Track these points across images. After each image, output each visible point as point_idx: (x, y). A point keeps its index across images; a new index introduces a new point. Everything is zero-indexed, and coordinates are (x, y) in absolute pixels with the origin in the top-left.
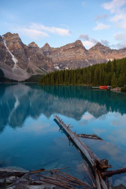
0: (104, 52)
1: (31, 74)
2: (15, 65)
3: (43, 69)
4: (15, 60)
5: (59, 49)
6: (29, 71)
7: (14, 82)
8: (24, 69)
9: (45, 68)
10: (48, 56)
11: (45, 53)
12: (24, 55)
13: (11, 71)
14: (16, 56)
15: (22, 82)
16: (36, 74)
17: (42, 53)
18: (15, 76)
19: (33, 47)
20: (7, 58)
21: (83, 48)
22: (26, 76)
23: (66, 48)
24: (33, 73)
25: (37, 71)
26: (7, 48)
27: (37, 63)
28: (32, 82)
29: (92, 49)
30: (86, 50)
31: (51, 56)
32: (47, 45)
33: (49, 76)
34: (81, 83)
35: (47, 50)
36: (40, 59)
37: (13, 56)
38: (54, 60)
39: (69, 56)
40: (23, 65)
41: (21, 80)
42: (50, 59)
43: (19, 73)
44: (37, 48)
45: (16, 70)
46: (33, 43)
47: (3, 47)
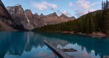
0: (65, 18)
1: (35, 27)
2: (29, 23)
3: (40, 25)
4: (28, 21)
5: (47, 16)
6: (34, 26)
7: (28, 30)
8: (32, 25)
9: (41, 24)
10: (42, 19)
11: (41, 18)
12: (32, 19)
13: (27, 25)
14: (29, 19)
15: (31, 30)
16: (37, 27)
17: (40, 18)
18: (28, 28)
19: (36, 15)
20: (26, 20)
21: (57, 16)
22: (33, 28)
23: (50, 16)
24: (36, 26)
25: (38, 26)
26: (26, 16)
27: (38, 22)
28: (35, 30)
29: (60, 16)
30: (58, 17)
31: (43, 19)
32: (42, 14)
33: (42, 27)
34: (56, 31)
35: (42, 16)
36: (39, 20)
37: (28, 19)
38: (45, 21)
39: (51, 19)
40: (32, 23)
41: (30, 30)
42: (43, 20)
43: (30, 26)
44: (38, 15)
45: (29, 25)
46: (36, 13)
47: (25, 15)
